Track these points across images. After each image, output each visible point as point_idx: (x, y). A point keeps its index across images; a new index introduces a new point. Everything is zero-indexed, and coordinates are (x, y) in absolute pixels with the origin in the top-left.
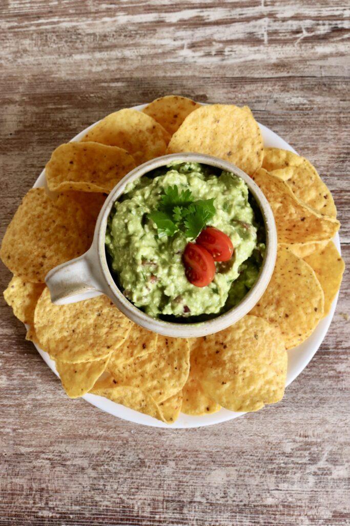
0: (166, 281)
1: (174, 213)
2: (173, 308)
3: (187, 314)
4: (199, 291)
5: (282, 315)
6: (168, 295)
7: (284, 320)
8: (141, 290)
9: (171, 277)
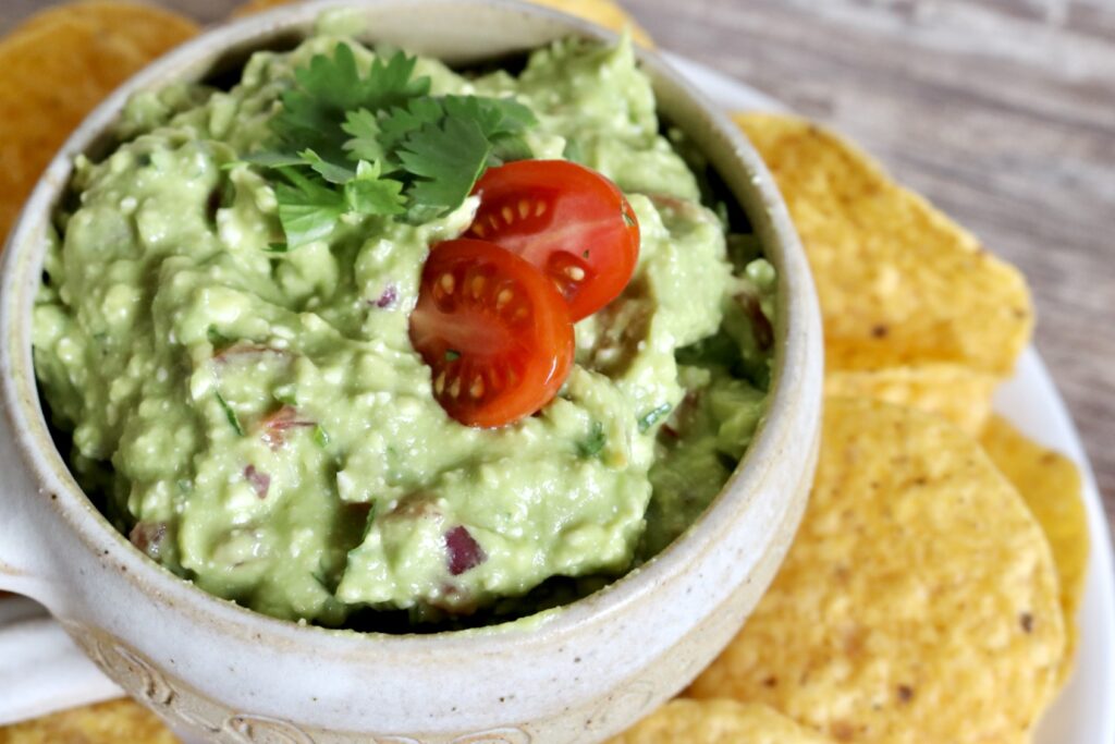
0: (343, 423)
1: (349, 137)
2: (392, 554)
3: (466, 581)
4: (509, 455)
5: (883, 696)
6: (364, 497)
7: (895, 716)
8: (224, 491)
9: (366, 401)
